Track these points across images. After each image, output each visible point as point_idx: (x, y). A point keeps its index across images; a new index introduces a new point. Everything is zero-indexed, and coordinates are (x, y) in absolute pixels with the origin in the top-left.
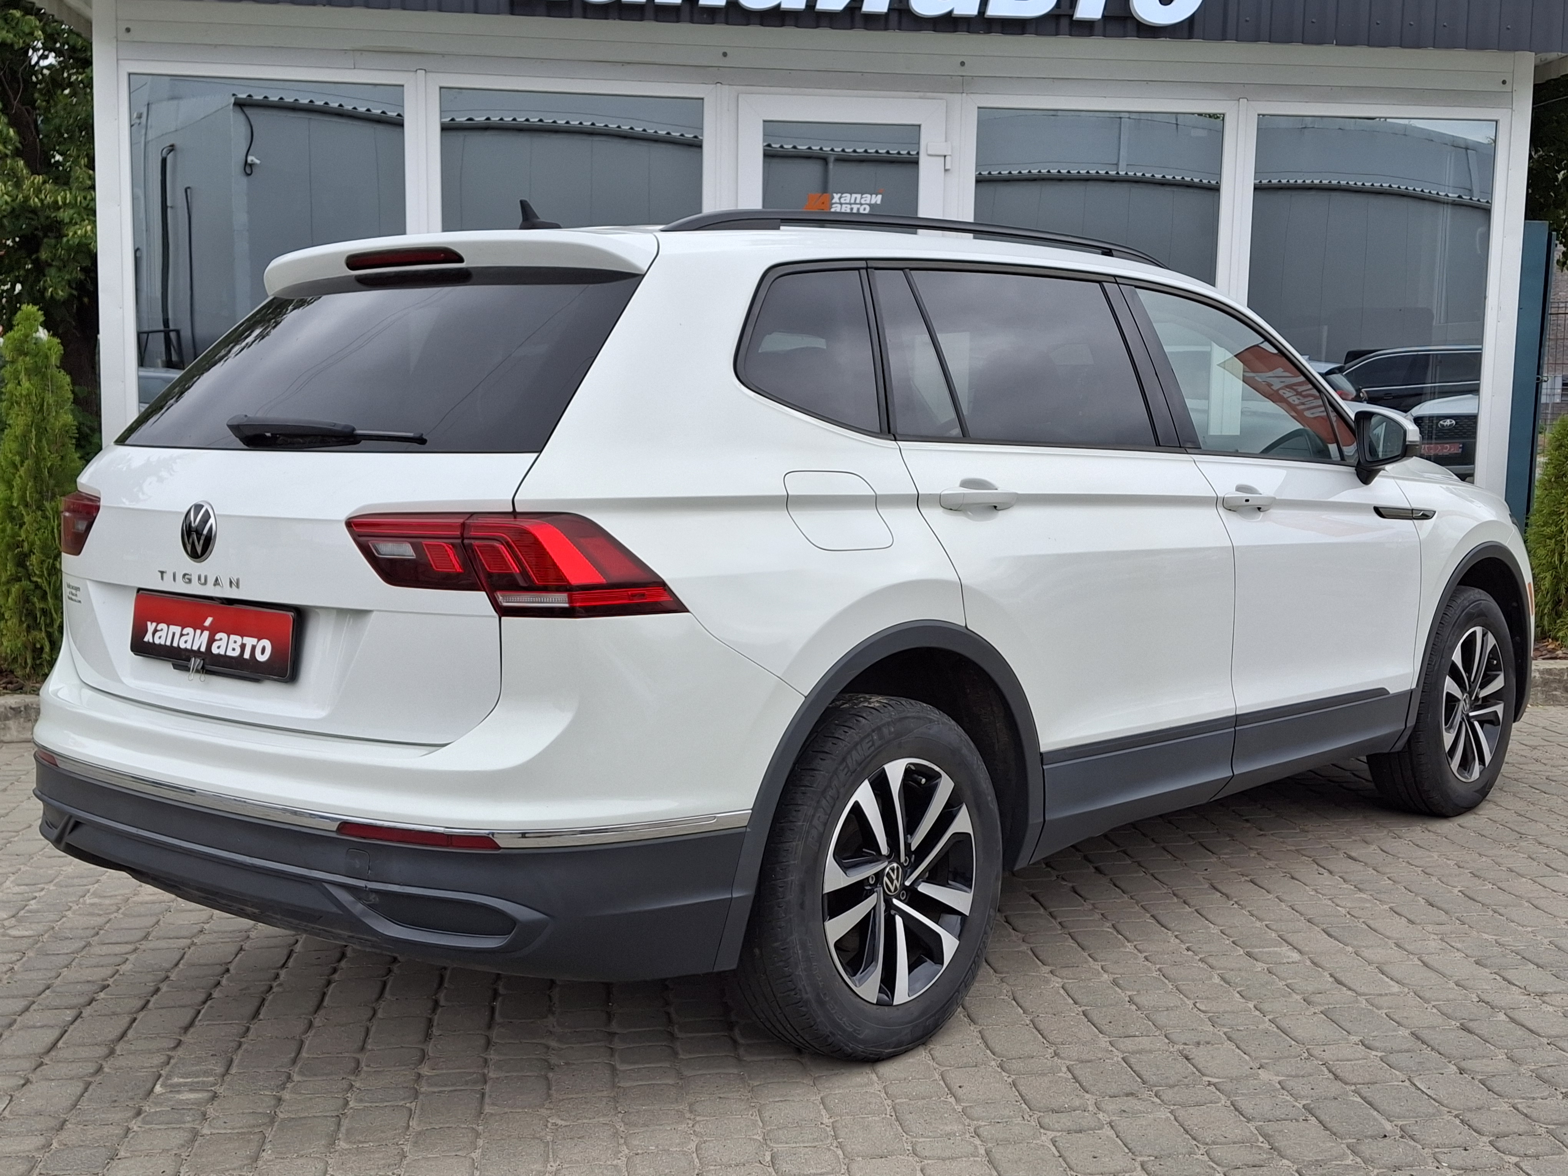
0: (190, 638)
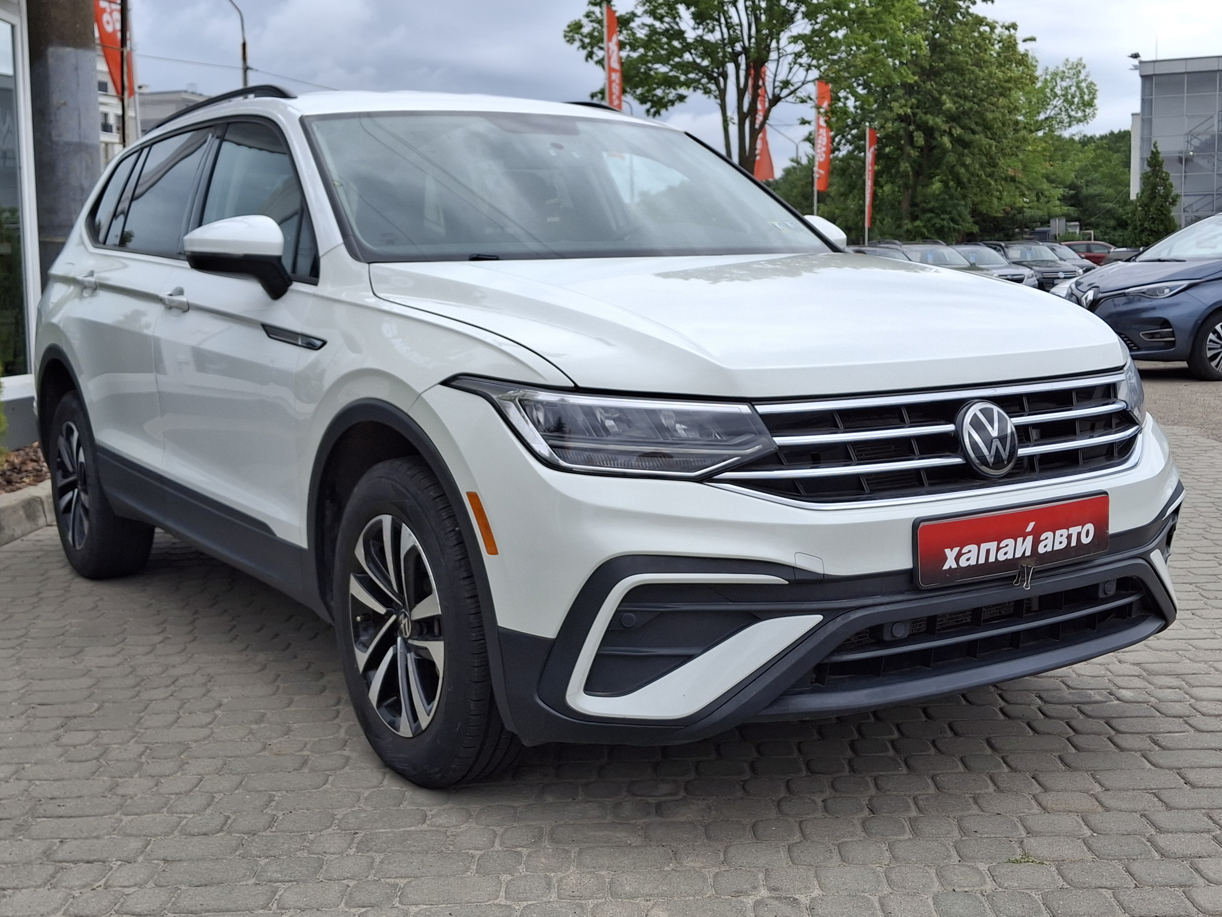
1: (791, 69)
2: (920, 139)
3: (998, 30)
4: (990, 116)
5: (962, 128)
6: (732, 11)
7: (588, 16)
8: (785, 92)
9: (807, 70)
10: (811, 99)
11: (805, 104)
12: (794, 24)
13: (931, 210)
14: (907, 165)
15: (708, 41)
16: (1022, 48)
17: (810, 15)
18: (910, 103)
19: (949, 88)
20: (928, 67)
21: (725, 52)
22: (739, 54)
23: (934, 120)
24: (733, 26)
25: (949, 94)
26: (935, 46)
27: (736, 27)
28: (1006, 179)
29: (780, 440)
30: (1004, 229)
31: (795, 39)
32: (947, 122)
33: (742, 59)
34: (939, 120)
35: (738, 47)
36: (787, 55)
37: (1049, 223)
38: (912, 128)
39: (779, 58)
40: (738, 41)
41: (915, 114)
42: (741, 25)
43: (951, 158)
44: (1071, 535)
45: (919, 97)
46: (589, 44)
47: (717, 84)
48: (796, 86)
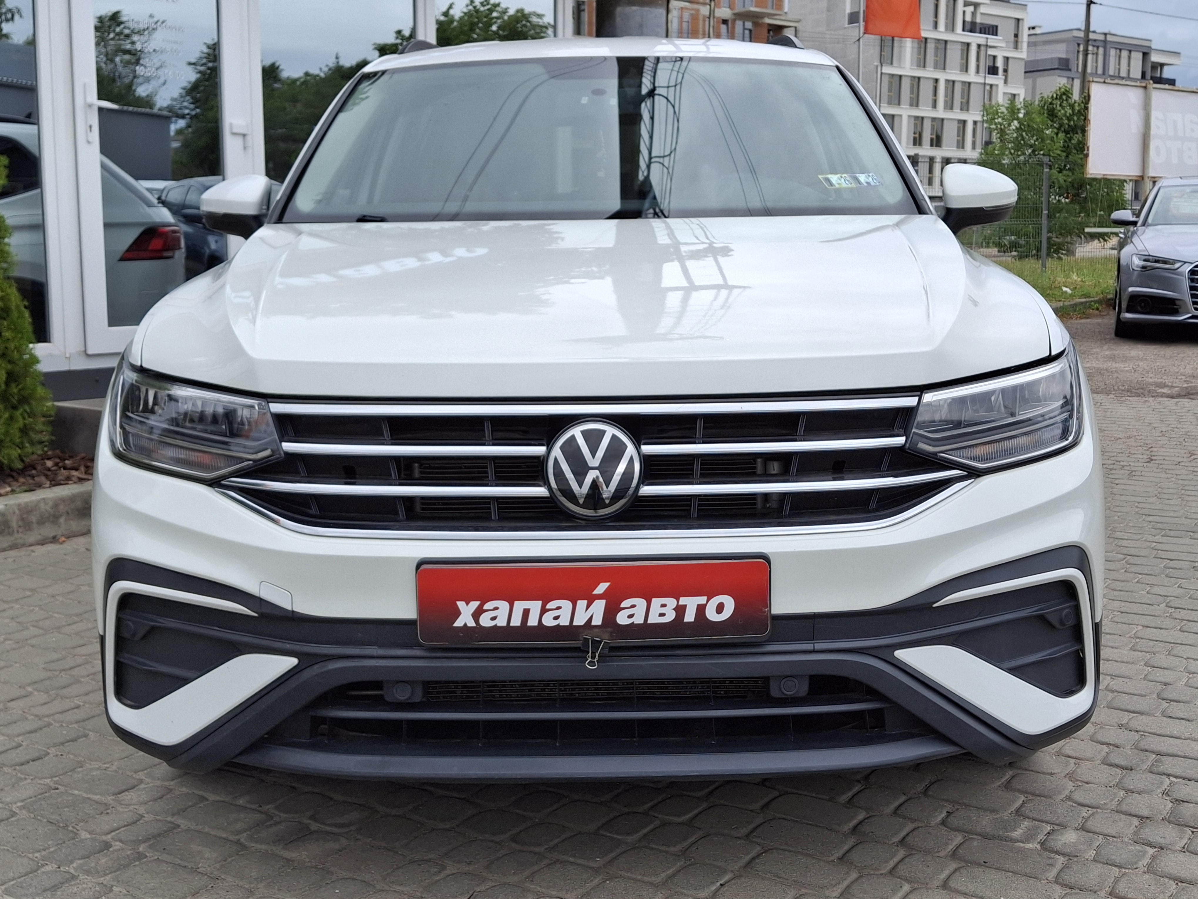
29: (289, 447)
44: (684, 607)
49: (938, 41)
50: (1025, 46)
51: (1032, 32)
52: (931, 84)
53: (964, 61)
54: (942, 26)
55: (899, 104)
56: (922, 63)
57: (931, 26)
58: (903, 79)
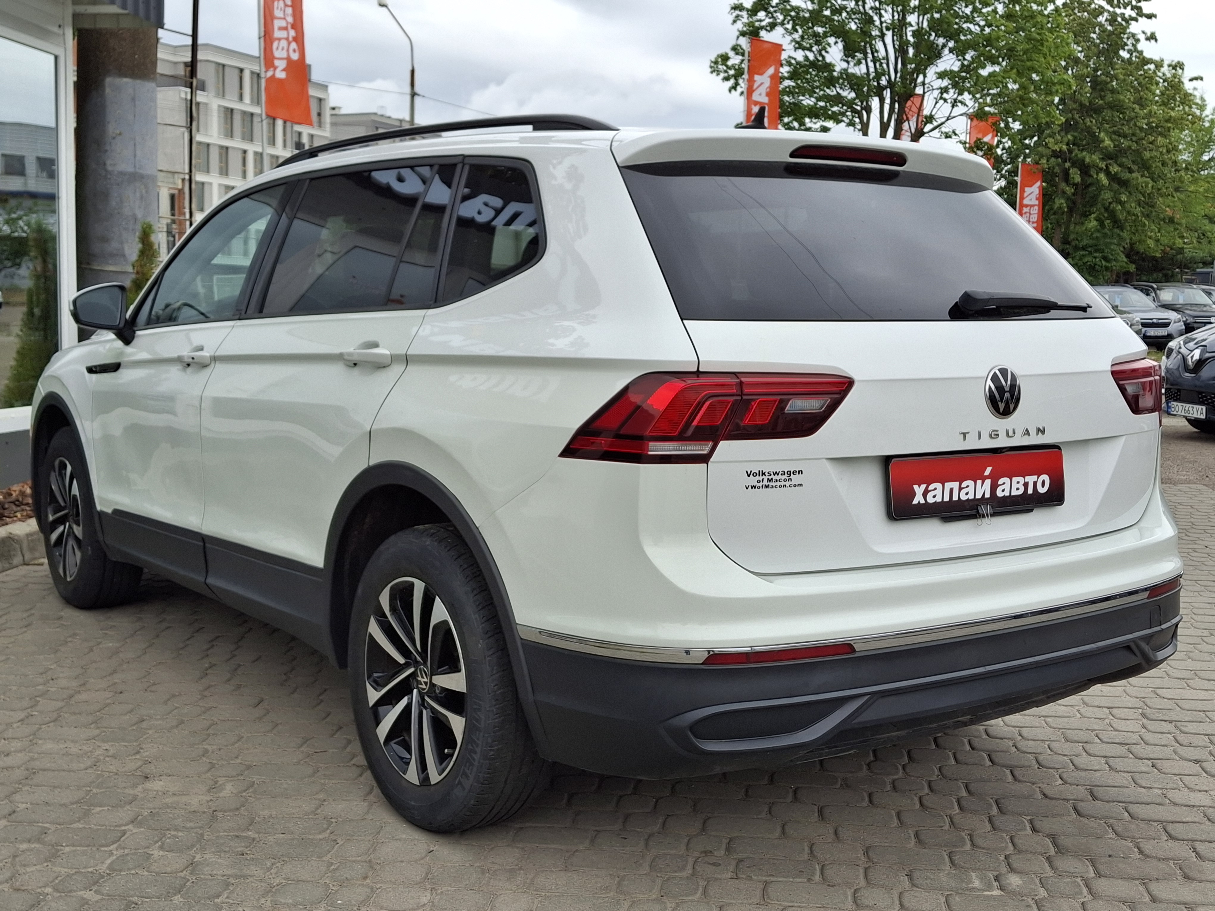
0: (971, 490)
1: (936, 103)
2: (1076, 176)
3: (1165, 69)
4: (1147, 155)
5: (1120, 165)
6: (879, 45)
7: (735, 49)
8: (928, 127)
9: (953, 106)
10: (956, 134)
11: (949, 139)
12: (942, 60)
13: (1084, 248)
14: (1063, 201)
15: (854, 75)
16: (1188, 86)
17: (959, 51)
18: (1065, 140)
19: (1108, 126)
20: (1088, 104)
21: (869, 86)
22: (885, 88)
23: (1091, 157)
24: (879, 60)
25: (1107, 132)
26: (1096, 84)
27: (882, 61)
28: (1164, 220)
30: (1163, 269)
31: (941, 75)
32: (1103, 159)
33: (887, 94)
34: (1096, 158)
35: (884, 82)
36: (933, 90)
37: (1213, 264)
38: (1067, 165)
39: (924, 93)
40: (884, 75)
41: (1070, 151)
42: (887, 58)
43: (1107, 196)
45: (1076, 134)
46: (733, 76)
47: (861, 117)
48: (939, 122)
49: (244, 113)
50: (328, 126)
51: (334, 112)
52: (240, 155)
53: (271, 135)
54: (247, 99)
55: (208, 172)
56: (230, 133)
57: (236, 98)
58: (211, 147)
